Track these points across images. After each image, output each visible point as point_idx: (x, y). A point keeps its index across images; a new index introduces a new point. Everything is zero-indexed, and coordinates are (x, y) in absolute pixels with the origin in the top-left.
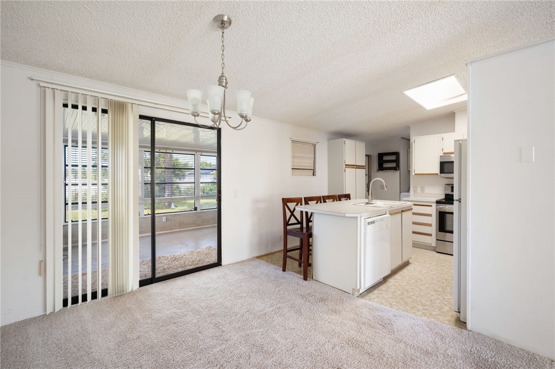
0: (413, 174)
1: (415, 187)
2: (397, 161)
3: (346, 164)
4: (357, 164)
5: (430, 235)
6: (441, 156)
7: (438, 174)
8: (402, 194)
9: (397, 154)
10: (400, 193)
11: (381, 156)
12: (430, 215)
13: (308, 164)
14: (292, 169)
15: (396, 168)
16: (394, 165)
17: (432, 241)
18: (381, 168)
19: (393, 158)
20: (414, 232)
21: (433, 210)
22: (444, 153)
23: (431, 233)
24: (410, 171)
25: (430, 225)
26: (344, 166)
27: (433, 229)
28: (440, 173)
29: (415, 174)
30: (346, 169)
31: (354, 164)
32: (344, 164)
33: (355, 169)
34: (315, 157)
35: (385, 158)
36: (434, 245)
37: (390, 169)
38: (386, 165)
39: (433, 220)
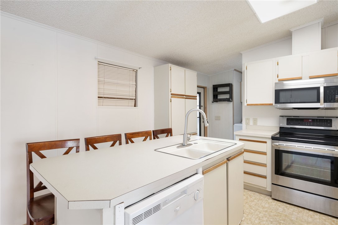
0: (246, 104)
1: (248, 119)
2: (230, 93)
3: (172, 93)
4: (186, 94)
5: (265, 177)
6: (276, 83)
7: (272, 104)
8: (235, 125)
9: (230, 85)
10: (233, 124)
11: (215, 88)
12: (264, 153)
13: (129, 92)
14: (99, 97)
15: (230, 100)
16: (227, 96)
17: (266, 184)
18: (216, 99)
19: (227, 89)
20: (245, 173)
21: (268, 148)
22: (279, 80)
23: (265, 175)
24: (242, 102)
25: (264, 165)
26: (170, 96)
27: (268, 170)
28: (276, 103)
29: (248, 105)
30: (172, 98)
31: (184, 94)
32: (170, 93)
33: (184, 99)
34: (136, 85)
35: (220, 90)
36: (269, 189)
37: (224, 101)
38: (220, 97)
39: (268, 160)
